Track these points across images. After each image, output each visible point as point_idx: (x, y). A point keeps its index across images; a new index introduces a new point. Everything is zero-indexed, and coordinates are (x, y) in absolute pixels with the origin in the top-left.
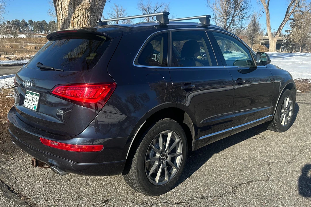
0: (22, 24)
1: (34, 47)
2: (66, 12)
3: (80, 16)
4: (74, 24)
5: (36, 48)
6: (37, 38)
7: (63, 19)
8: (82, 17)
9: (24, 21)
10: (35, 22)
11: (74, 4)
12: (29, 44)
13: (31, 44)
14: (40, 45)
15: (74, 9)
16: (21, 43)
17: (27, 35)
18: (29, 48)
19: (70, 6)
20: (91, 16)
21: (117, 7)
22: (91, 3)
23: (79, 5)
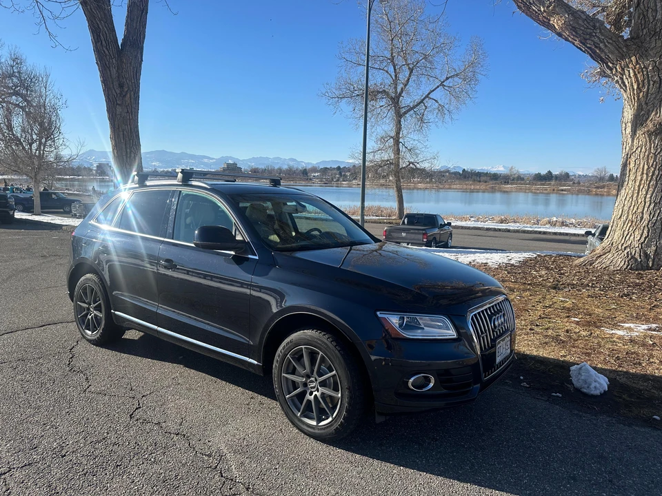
4: (631, 166)
11: (637, 124)
15: (636, 133)
19: (631, 131)
23: (642, 125)
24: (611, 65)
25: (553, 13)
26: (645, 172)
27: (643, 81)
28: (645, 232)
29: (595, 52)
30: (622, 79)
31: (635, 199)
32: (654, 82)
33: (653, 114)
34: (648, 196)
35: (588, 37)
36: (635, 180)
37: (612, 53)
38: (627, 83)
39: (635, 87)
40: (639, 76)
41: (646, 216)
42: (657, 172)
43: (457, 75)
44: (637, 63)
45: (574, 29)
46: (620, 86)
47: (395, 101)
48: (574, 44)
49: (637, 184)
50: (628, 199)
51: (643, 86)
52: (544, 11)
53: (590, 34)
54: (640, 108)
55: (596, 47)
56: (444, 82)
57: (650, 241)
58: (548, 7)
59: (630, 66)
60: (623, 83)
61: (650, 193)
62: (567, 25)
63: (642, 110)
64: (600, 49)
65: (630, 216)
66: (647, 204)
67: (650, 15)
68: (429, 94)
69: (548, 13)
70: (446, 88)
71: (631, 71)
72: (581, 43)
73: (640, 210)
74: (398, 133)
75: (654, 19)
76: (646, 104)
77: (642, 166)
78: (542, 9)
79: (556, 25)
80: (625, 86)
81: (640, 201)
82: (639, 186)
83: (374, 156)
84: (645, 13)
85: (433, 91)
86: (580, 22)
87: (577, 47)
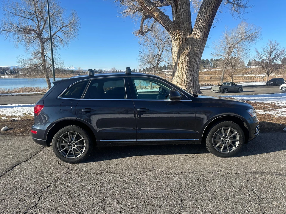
0: (206, 62)
1: (210, 77)
2: (176, 59)
3: (182, 60)
4: (179, 66)
5: (211, 78)
6: (213, 71)
7: (175, 63)
8: (184, 61)
9: (207, 60)
10: (214, 60)
11: (180, 52)
12: (207, 76)
13: (208, 76)
14: (214, 76)
15: (180, 55)
16: (202, 75)
17: (208, 69)
18: (206, 78)
19: (178, 54)
20: (189, 59)
21: (270, 42)
22: (190, 50)
23: (182, 53)
24: (171, 32)
25: (154, 11)
26: (184, 68)
27: (181, 38)
28: (186, 87)
29: (167, 27)
30: (174, 37)
31: (182, 76)
32: (184, 39)
33: (185, 49)
34: (186, 75)
35: (165, 21)
36: (181, 70)
37: (172, 28)
38: (176, 39)
39: (179, 40)
40: (179, 36)
41: (186, 82)
42: (188, 68)
43: (66, 26)
44: (179, 32)
45: (161, 18)
46: (173, 39)
47: (40, 35)
48: (160, 23)
49: (182, 72)
50: (179, 77)
51: (181, 40)
52: (152, 10)
53: (166, 20)
54: (180, 47)
55: (167, 25)
56: (61, 28)
57: (188, 89)
58: (153, 8)
59: (177, 33)
60: (175, 38)
61: (186, 74)
62: (159, 16)
63: (181, 48)
64: (168, 26)
65: (181, 82)
66: (186, 78)
67: (180, 17)
68: (55, 33)
69: (153, 11)
70: (63, 31)
71: (177, 35)
72: (163, 23)
73: (184, 80)
74: (43, 51)
75: (182, 18)
76: (182, 46)
77: (183, 66)
78: (151, 9)
79: (155, 16)
80: (175, 39)
81: (183, 77)
82: (183, 73)
83: (31, 62)
84: (179, 16)
85: (57, 32)
86: (163, 16)
87: (161, 24)
